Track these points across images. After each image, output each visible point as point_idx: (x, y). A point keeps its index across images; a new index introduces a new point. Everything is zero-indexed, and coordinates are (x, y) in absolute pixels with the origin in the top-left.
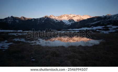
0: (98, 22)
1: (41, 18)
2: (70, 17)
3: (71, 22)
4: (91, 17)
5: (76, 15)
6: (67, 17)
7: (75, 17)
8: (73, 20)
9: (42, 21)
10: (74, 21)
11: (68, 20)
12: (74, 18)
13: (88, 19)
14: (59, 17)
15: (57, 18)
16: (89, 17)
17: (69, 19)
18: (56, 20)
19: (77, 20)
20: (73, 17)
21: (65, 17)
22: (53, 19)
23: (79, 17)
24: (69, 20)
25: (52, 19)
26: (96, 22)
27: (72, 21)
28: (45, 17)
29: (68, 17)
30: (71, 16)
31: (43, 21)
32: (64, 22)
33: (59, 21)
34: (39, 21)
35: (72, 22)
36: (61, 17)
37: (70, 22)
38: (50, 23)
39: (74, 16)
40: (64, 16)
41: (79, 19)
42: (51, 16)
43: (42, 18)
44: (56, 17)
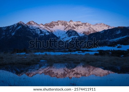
0: (123, 37)
1: (8, 27)
2: (70, 26)
3: (72, 37)
4: (110, 28)
5: (80, 23)
6: (63, 26)
7: (79, 27)
8: (76, 33)
9: (11, 32)
10: (78, 35)
11: (66, 31)
12: (77, 28)
13: (105, 31)
14: (46, 25)
15: (44, 27)
16: (106, 28)
17: (67, 29)
18: (41, 30)
19: (84, 33)
20: (74, 26)
21: (60, 26)
22: (34, 30)
23: (88, 28)
24: (66, 33)
25: (32, 29)
26: (121, 38)
27: (74, 35)
28: (19, 25)
29: (65, 26)
30: (72, 24)
31: (13, 34)
32: (58, 36)
33: (47, 34)
34: (4, 34)
35: (74, 37)
36: (51, 25)
37: (70, 36)
38: (29, 37)
39: (78, 25)
40: (58, 25)
41: (86, 31)
42: (29, 23)
43: (11, 26)
44: (42, 26)
